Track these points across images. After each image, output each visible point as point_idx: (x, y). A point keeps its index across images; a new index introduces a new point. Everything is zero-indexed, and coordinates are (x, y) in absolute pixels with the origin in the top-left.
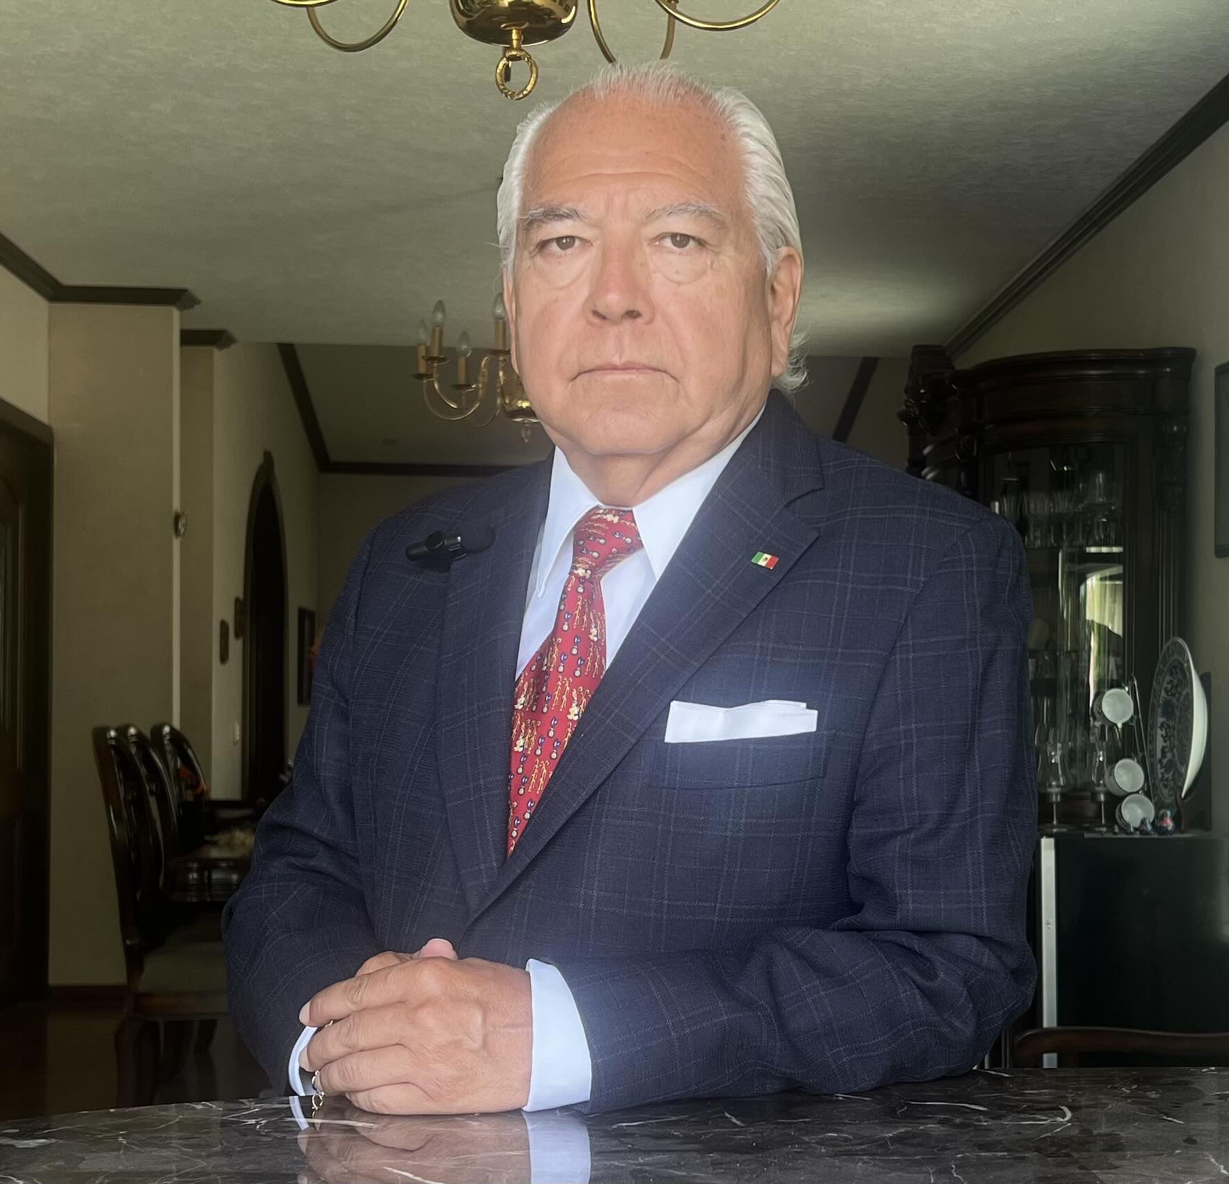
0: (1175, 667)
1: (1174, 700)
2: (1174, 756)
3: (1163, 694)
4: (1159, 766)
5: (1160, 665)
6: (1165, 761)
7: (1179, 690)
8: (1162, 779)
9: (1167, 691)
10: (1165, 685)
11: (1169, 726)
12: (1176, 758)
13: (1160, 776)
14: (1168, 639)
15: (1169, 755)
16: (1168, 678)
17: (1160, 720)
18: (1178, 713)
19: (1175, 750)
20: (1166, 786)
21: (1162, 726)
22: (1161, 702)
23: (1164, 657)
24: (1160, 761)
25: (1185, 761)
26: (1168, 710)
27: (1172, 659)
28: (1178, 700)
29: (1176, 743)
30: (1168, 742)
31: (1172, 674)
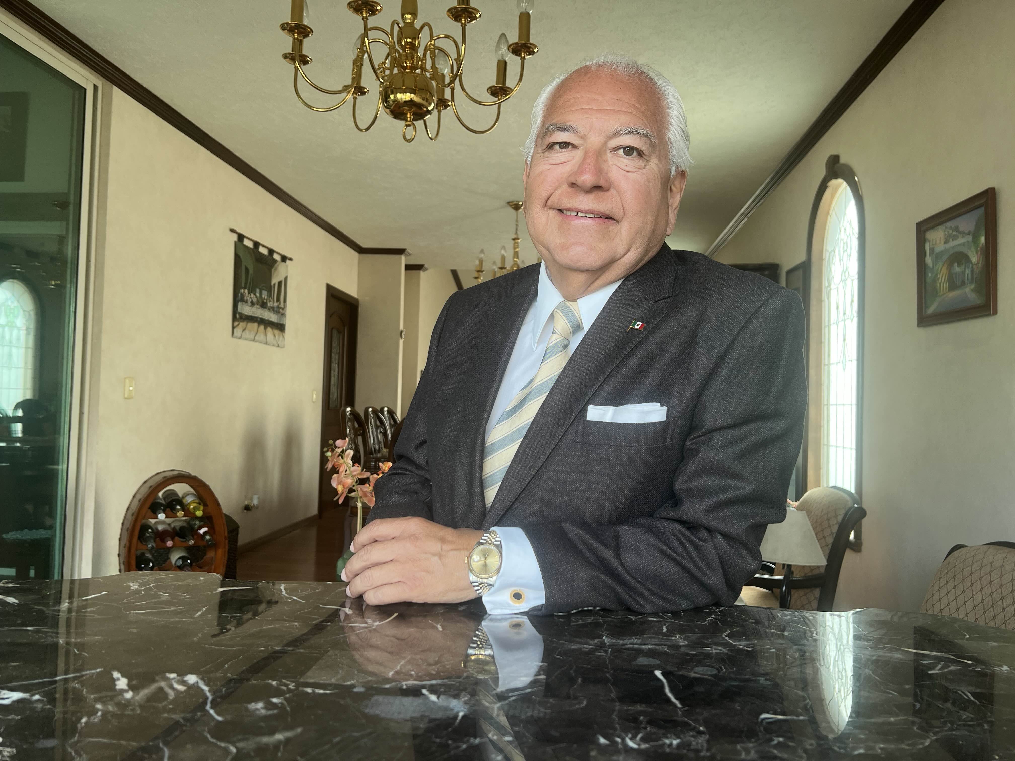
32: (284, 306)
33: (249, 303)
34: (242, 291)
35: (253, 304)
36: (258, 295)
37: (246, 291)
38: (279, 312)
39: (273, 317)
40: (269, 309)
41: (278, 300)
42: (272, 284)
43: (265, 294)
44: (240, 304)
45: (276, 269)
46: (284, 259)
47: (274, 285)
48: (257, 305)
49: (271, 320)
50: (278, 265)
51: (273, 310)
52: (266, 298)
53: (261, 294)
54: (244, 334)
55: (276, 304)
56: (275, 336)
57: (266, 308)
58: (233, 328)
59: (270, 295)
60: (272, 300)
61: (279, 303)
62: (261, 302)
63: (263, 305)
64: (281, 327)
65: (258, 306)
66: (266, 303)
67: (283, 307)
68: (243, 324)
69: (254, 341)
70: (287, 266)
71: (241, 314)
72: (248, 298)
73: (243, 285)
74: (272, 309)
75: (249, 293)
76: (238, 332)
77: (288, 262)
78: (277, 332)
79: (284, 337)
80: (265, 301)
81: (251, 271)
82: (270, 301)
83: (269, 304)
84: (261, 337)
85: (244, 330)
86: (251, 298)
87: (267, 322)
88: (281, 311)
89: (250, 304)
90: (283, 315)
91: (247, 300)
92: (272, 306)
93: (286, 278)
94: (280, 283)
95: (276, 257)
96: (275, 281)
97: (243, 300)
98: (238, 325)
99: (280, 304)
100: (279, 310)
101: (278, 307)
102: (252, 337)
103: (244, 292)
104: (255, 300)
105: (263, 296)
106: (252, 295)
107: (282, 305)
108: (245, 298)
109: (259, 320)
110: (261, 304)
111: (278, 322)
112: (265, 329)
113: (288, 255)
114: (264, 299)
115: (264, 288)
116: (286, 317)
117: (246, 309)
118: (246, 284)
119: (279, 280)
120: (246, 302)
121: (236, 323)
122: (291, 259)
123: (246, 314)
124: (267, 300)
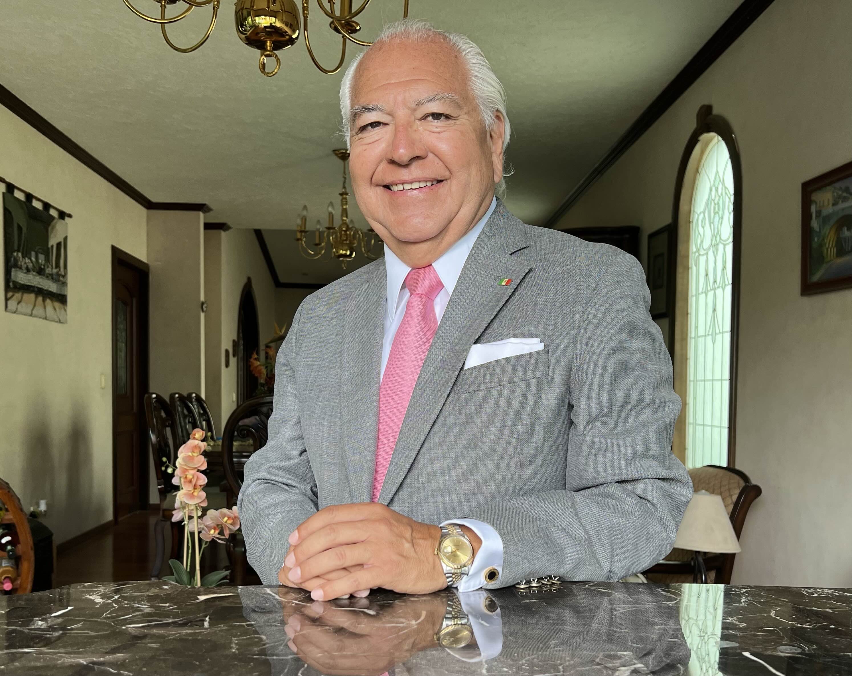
32: (65, 273)
33: (24, 268)
34: (15, 254)
35: (28, 270)
36: (33, 259)
37: (20, 255)
38: (59, 281)
39: (52, 287)
40: (47, 277)
41: (57, 266)
43: (42, 259)
44: (13, 270)
45: (54, 227)
46: (63, 215)
47: (52, 246)
49: (50, 290)
50: (56, 223)
52: (43, 262)
53: (37, 259)
54: (19, 306)
55: (55, 271)
56: (55, 309)
57: (44, 275)
58: (7, 300)
59: (48, 260)
60: (50, 266)
63: (40, 272)
64: (62, 299)
65: (34, 273)
66: (44, 269)
68: (18, 295)
69: (31, 315)
70: (66, 224)
72: (23, 264)
73: (16, 248)
74: (51, 277)
75: (23, 257)
76: (12, 304)
77: (67, 219)
78: (57, 304)
79: (66, 310)
80: (43, 267)
81: (24, 230)
82: (48, 267)
83: (48, 271)
84: (39, 310)
85: (19, 303)
87: (45, 292)
88: (61, 279)
89: (25, 271)
90: (64, 284)
92: (50, 273)
93: (66, 239)
94: (59, 245)
95: (53, 212)
96: (53, 242)
97: (16, 266)
98: (12, 296)
99: (60, 270)
101: (58, 274)
102: (29, 311)
104: (30, 265)
105: (40, 261)
106: (27, 260)
107: (62, 272)
108: (19, 263)
109: (36, 289)
110: (37, 270)
111: (59, 292)
112: (44, 301)
113: (66, 211)
114: (42, 265)
115: (41, 250)
116: (67, 286)
117: (21, 277)
118: (19, 246)
119: (58, 241)
120: (21, 268)
121: (10, 294)
122: (69, 216)
123: (21, 282)
124: (44, 266)
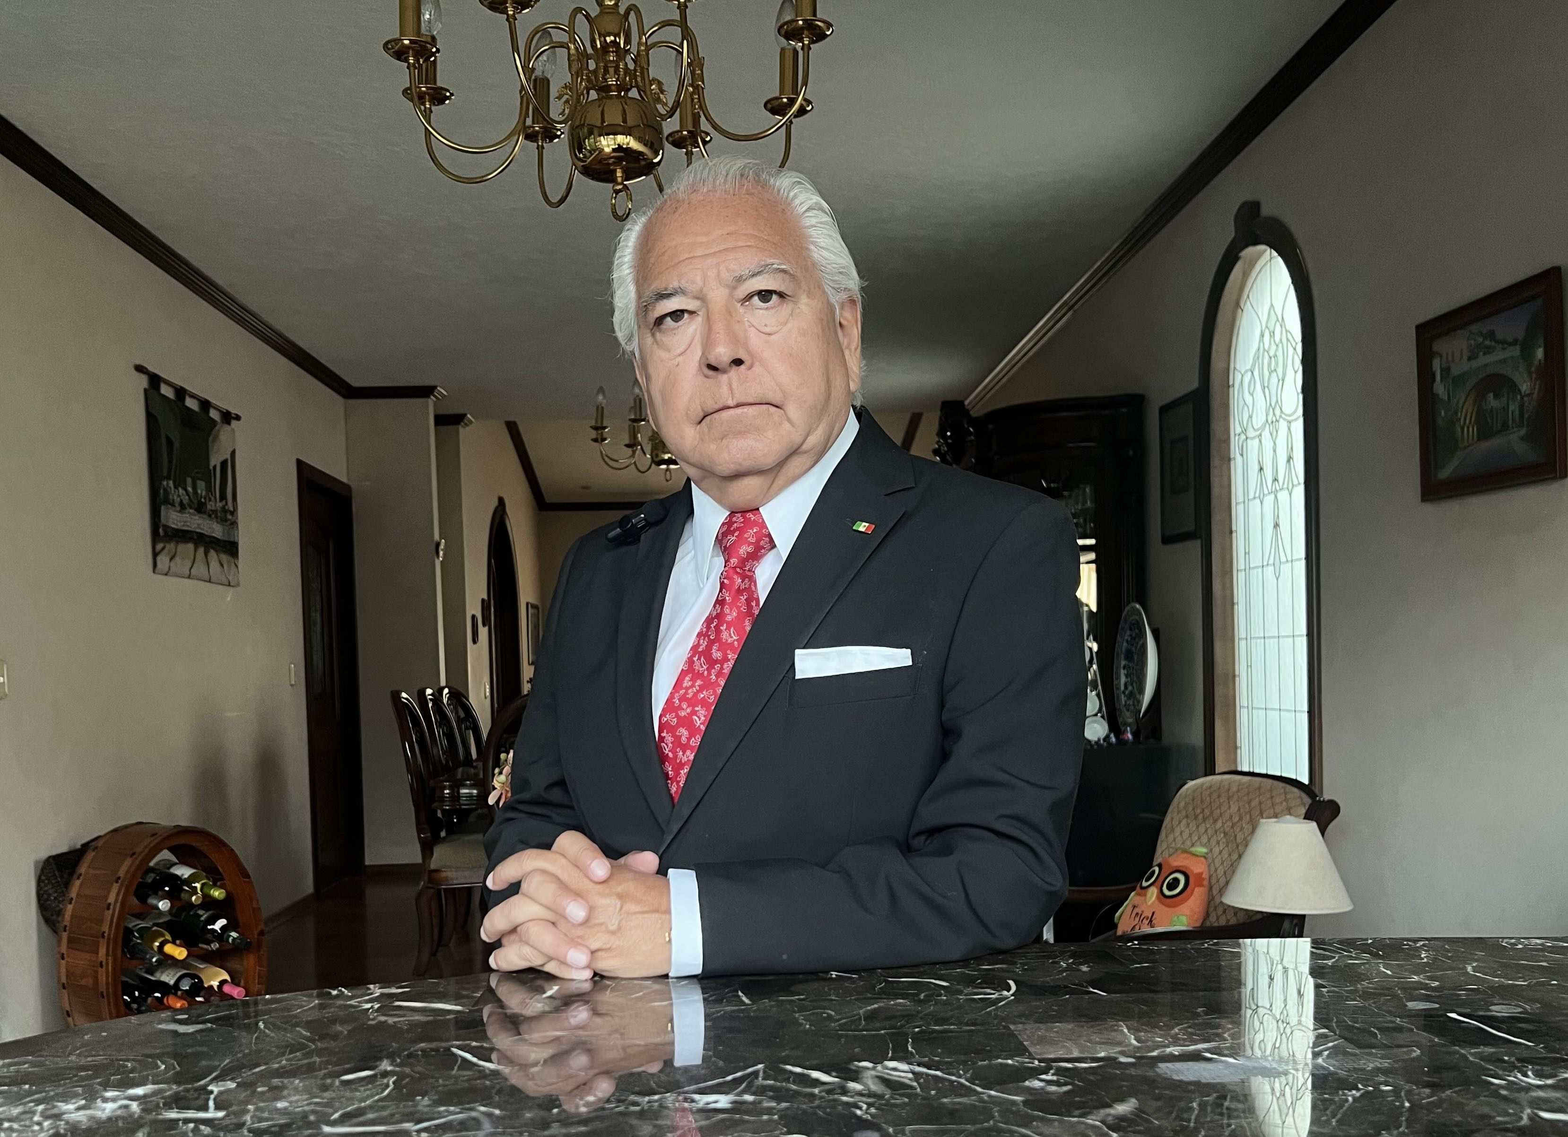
0: (1133, 624)
1: (1133, 649)
2: (1133, 688)
3: (1125, 644)
4: (1123, 696)
5: (1122, 624)
6: (1127, 692)
7: (1137, 640)
8: (1125, 705)
9: (1127, 642)
10: (1126, 638)
11: (1130, 668)
12: (1135, 689)
13: (1123, 703)
14: (1128, 603)
15: (1130, 688)
16: (1128, 632)
17: (1123, 663)
18: (1136, 657)
19: (1134, 684)
20: (1128, 710)
21: (1124, 668)
22: (1124, 650)
23: (1125, 617)
24: (1124, 692)
25: (1142, 691)
26: (1129, 656)
27: (1131, 618)
28: (1136, 648)
29: (1135, 679)
30: (1129, 679)
31: (1131, 629)
32: (234, 508)
33: (177, 505)
34: (165, 483)
35: (183, 507)
36: (190, 489)
37: (171, 483)
38: (226, 520)
39: (216, 530)
40: (210, 516)
41: (223, 497)
42: (211, 467)
43: (201, 486)
44: (163, 508)
45: (216, 437)
46: (228, 417)
47: (215, 467)
48: (191, 508)
49: (214, 535)
50: (219, 431)
51: (217, 517)
52: (204, 493)
53: (195, 488)
54: (172, 564)
55: (219, 505)
56: (222, 565)
57: (204, 513)
58: (155, 555)
59: (209, 489)
60: (213, 499)
61: (224, 502)
62: (196, 502)
63: (200, 508)
64: (231, 548)
65: (192, 511)
66: (205, 504)
67: (231, 509)
68: (171, 546)
69: (189, 577)
70: (233, 430)
71: (166, 527)
72: (175, 497)
73: (165, 474)
74: (212, 515)
75: (176, 487)
76: (163, 560)
77: (234, 423)
78: (224, 557)
79: (237, 566)
80: (203, 500)
81: (177, 445)
82: (210, 500)
83: (210, 506)
84: (200, 569)
85: (171, 559)
86: (179, 496)
87: (207, 539)
88: (230, 517)
89: (178, 509)
90: (234, 524)
91: (173, 500)
92: (213, 508)
93: (233, 453)
94: (224, 463)
95: (214, 414)
96: (215, 460)
97: (167, 502)
98: (163, 548)
99: (227, 504)
100: (226, 516)
101: (224, 510)
102: (186, 571)
103: (168, 484)
104: (186, 500)
105: (199, 491)
106: (181, 491)
107: (230, 506)
108: (171, 497)
109: (195, 537)
110: (196, 506)
111: (226, 538)
112: (206, 554)
113: (233, 411)
114: (201, 497)
115: (200, 475)
116: (237, 527)
117: (174, 519)
118: (170, 469)
119: (223, 458)
120: (173, 505)
121: (159, 546)
122: (238, 418)
123: (173, 526)
124: (205, 499)
